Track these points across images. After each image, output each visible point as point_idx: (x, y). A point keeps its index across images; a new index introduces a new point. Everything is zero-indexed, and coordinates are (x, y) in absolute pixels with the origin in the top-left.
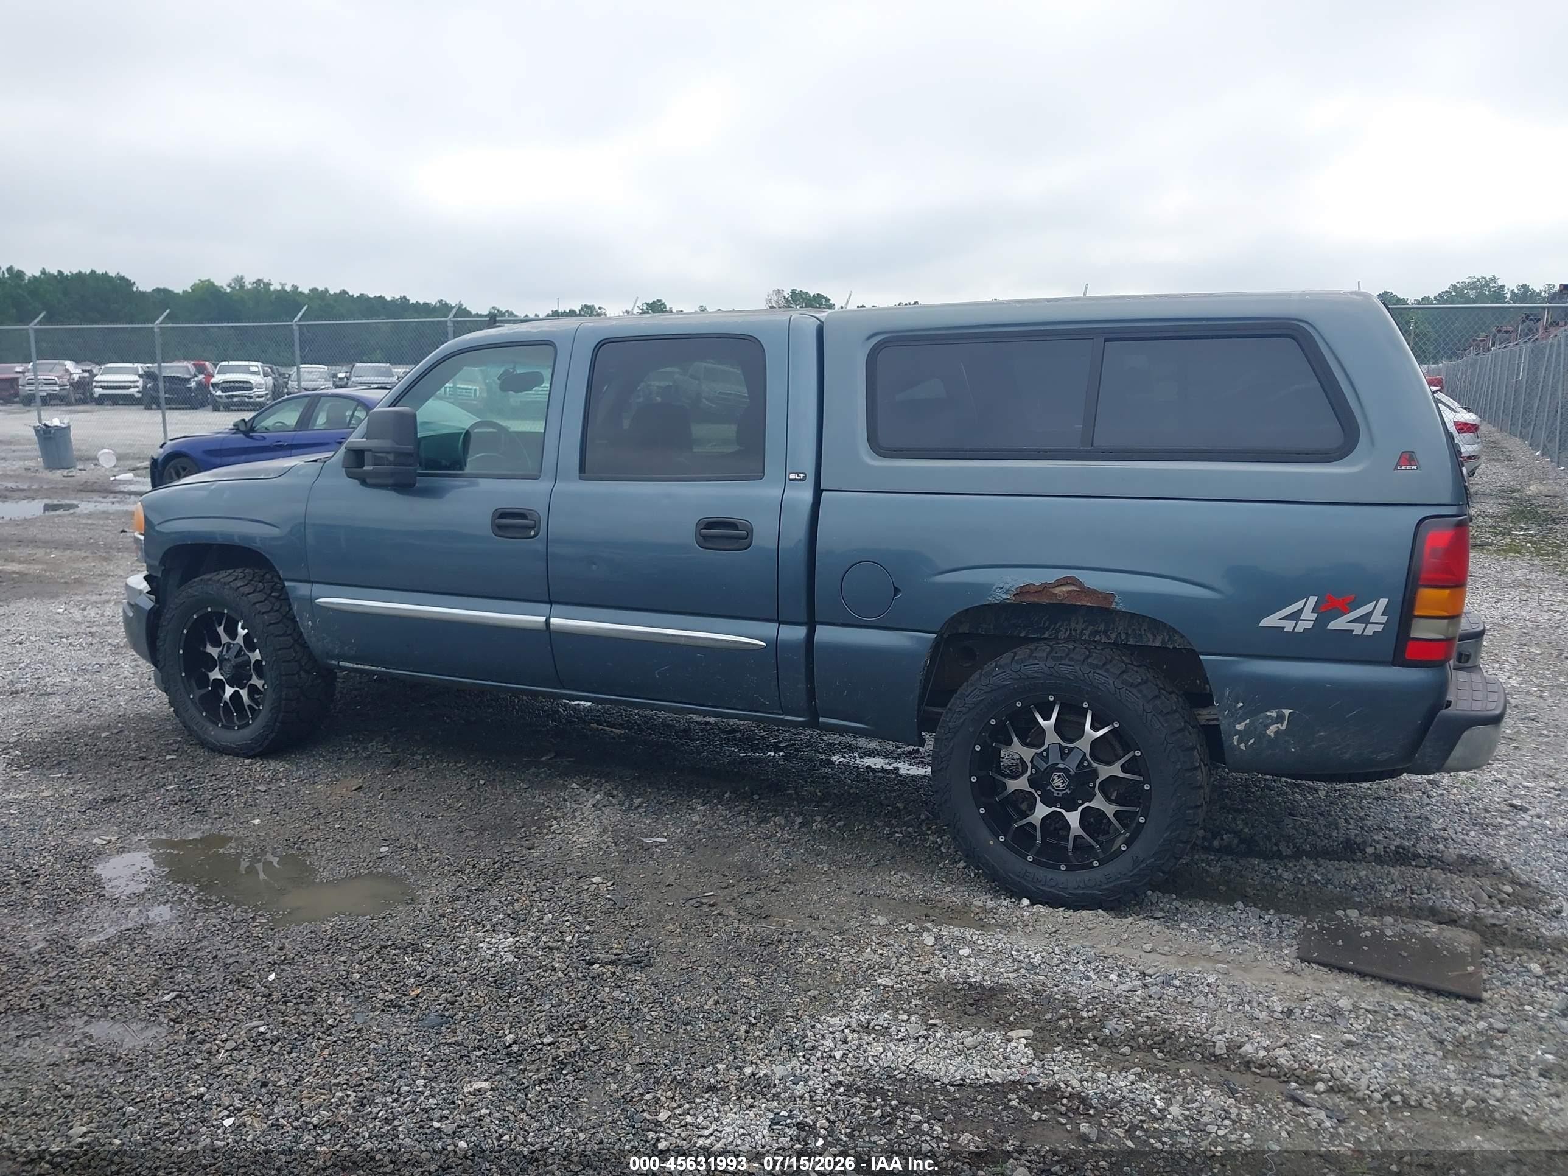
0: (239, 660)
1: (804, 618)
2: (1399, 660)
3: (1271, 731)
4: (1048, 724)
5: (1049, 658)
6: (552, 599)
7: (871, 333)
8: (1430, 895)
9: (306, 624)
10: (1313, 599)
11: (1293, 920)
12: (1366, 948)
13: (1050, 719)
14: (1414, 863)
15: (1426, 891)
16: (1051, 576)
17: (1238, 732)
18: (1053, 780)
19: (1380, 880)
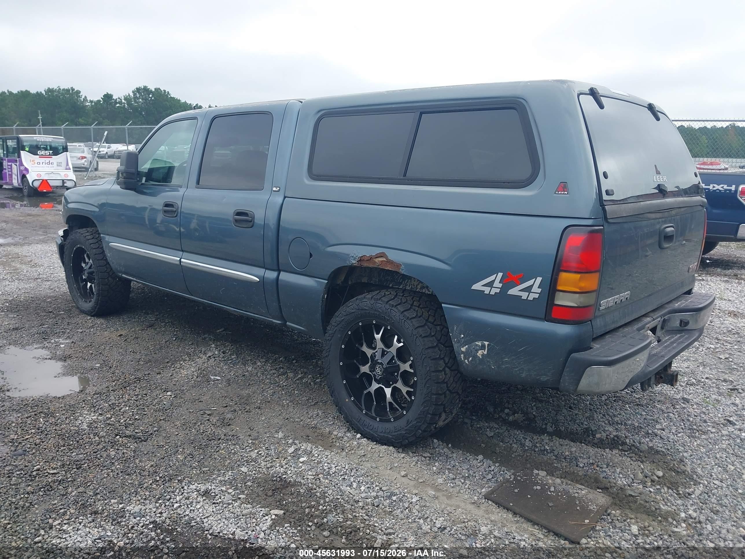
0: (91, 270)
1: (276, 268)
2: (548, 318)
3: (480, 353)
4: (378, 337)
5: (373, 299)
6: (183, 249)
7: (319, 109)
8: (607, 470)
9: (108, 254)
10: (500, 275)
11: (506, 471)
12: (529, 496)
13: (379, 334)
14: (621, 448)
15: (605, 466)
16: (375, 251)
17: (463, 352)
18: (377, 369)
19: (582, 455)
